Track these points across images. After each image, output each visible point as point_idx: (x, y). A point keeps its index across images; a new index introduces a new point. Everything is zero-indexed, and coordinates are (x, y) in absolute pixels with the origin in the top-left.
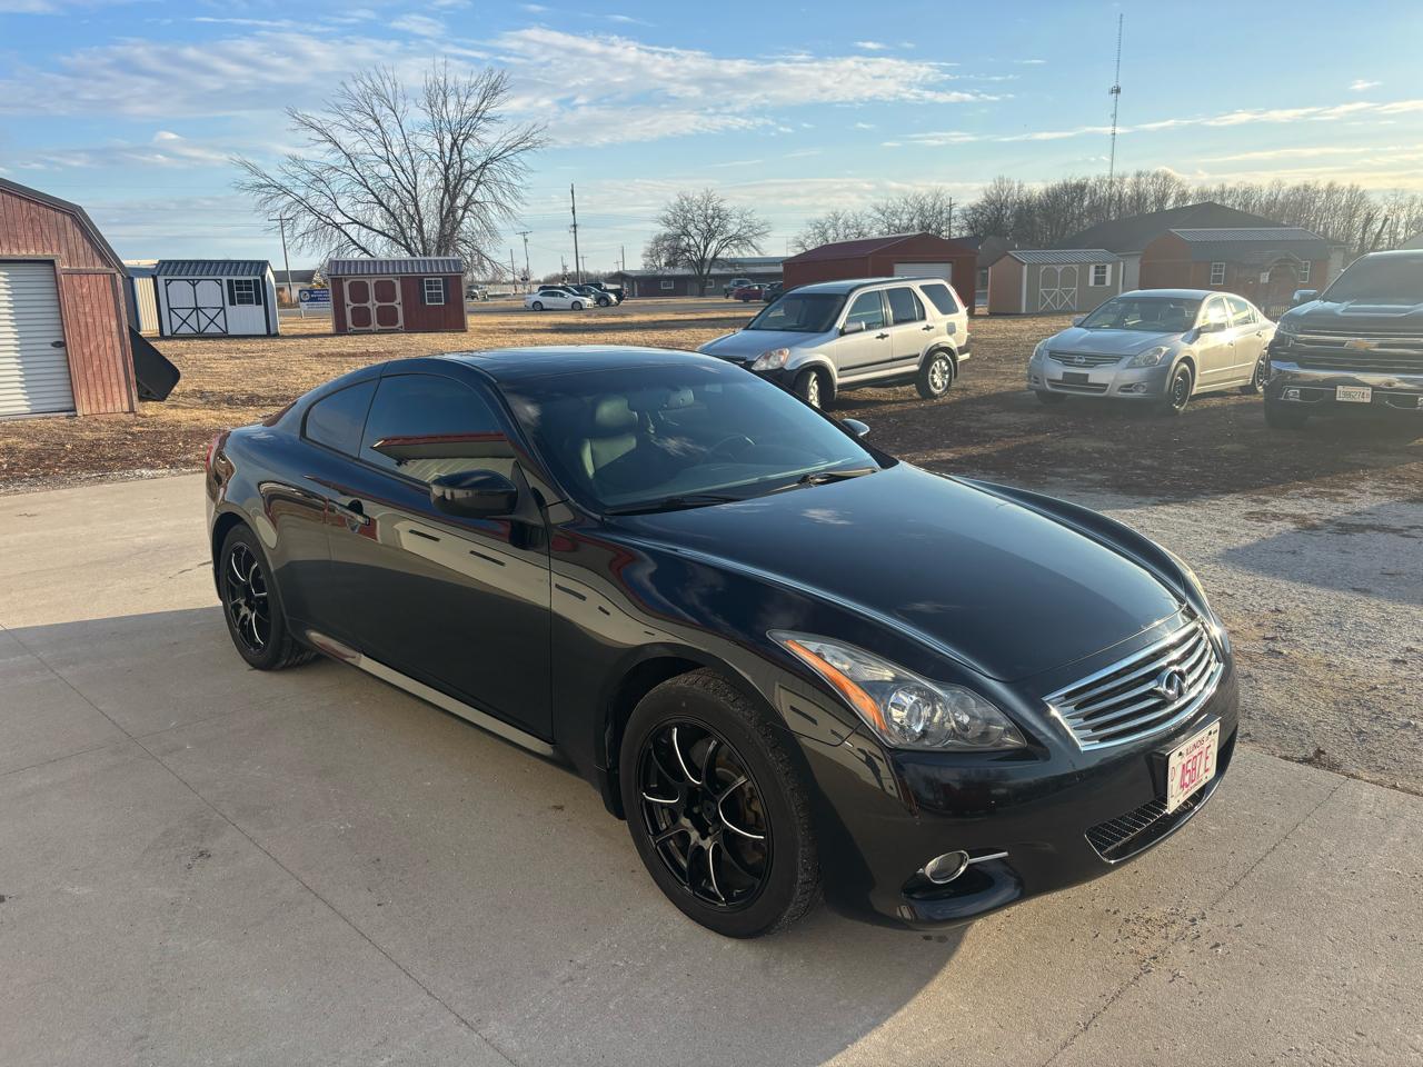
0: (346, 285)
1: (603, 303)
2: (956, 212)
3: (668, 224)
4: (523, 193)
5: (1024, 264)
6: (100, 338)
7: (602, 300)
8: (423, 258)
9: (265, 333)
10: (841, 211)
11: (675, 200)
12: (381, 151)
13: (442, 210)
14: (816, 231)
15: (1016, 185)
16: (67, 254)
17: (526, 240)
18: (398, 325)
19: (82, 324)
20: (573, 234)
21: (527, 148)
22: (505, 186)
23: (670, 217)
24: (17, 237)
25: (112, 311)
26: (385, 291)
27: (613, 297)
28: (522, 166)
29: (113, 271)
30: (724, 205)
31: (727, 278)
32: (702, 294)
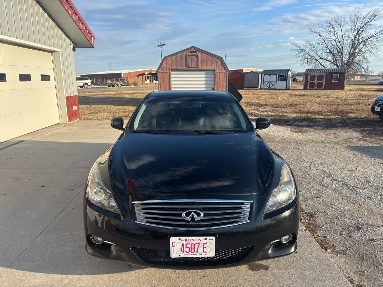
0: (309, 76)
4: (380, 47)
6: (222, 88)
8: (341, 68)
9: (285, 88)
12: (333, 37)
13: (350, 54)
16: (218, 68)
18: (323, 88)
19: (218, 85)
24: (208, 64)
25: (225, 82)
26: (320, 78)
28: (381, 39)
29: (227, 72)
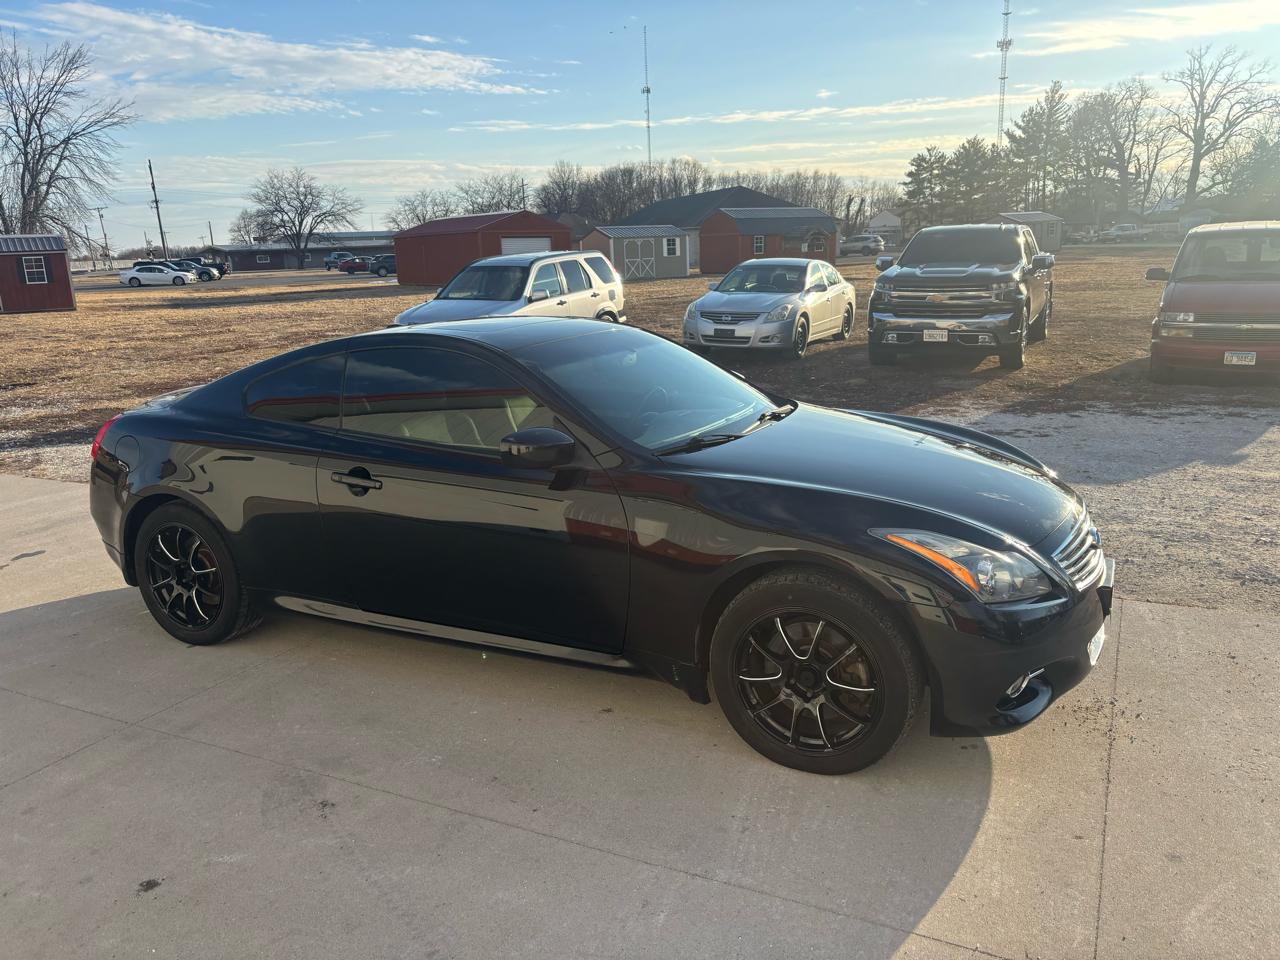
1: (206, 277)
2: (530, 192)
3: (260, 201)
4: (112, 168)
5: (610, 238)
7: (204, 275)
8: (14, 236)
10: (428, 190)
11: (264, 177)
13: (23, 187)
14: (407, 208)
15: (575, 168)
17: (101, 216)
20: (155, 210)
21: (115, 124)
22: (93, 161)
23: (262, 194)
27: (215, 272)
28: (110, 141)
30: (315, 184)
31: (328, 251)
32: (301, 267)
